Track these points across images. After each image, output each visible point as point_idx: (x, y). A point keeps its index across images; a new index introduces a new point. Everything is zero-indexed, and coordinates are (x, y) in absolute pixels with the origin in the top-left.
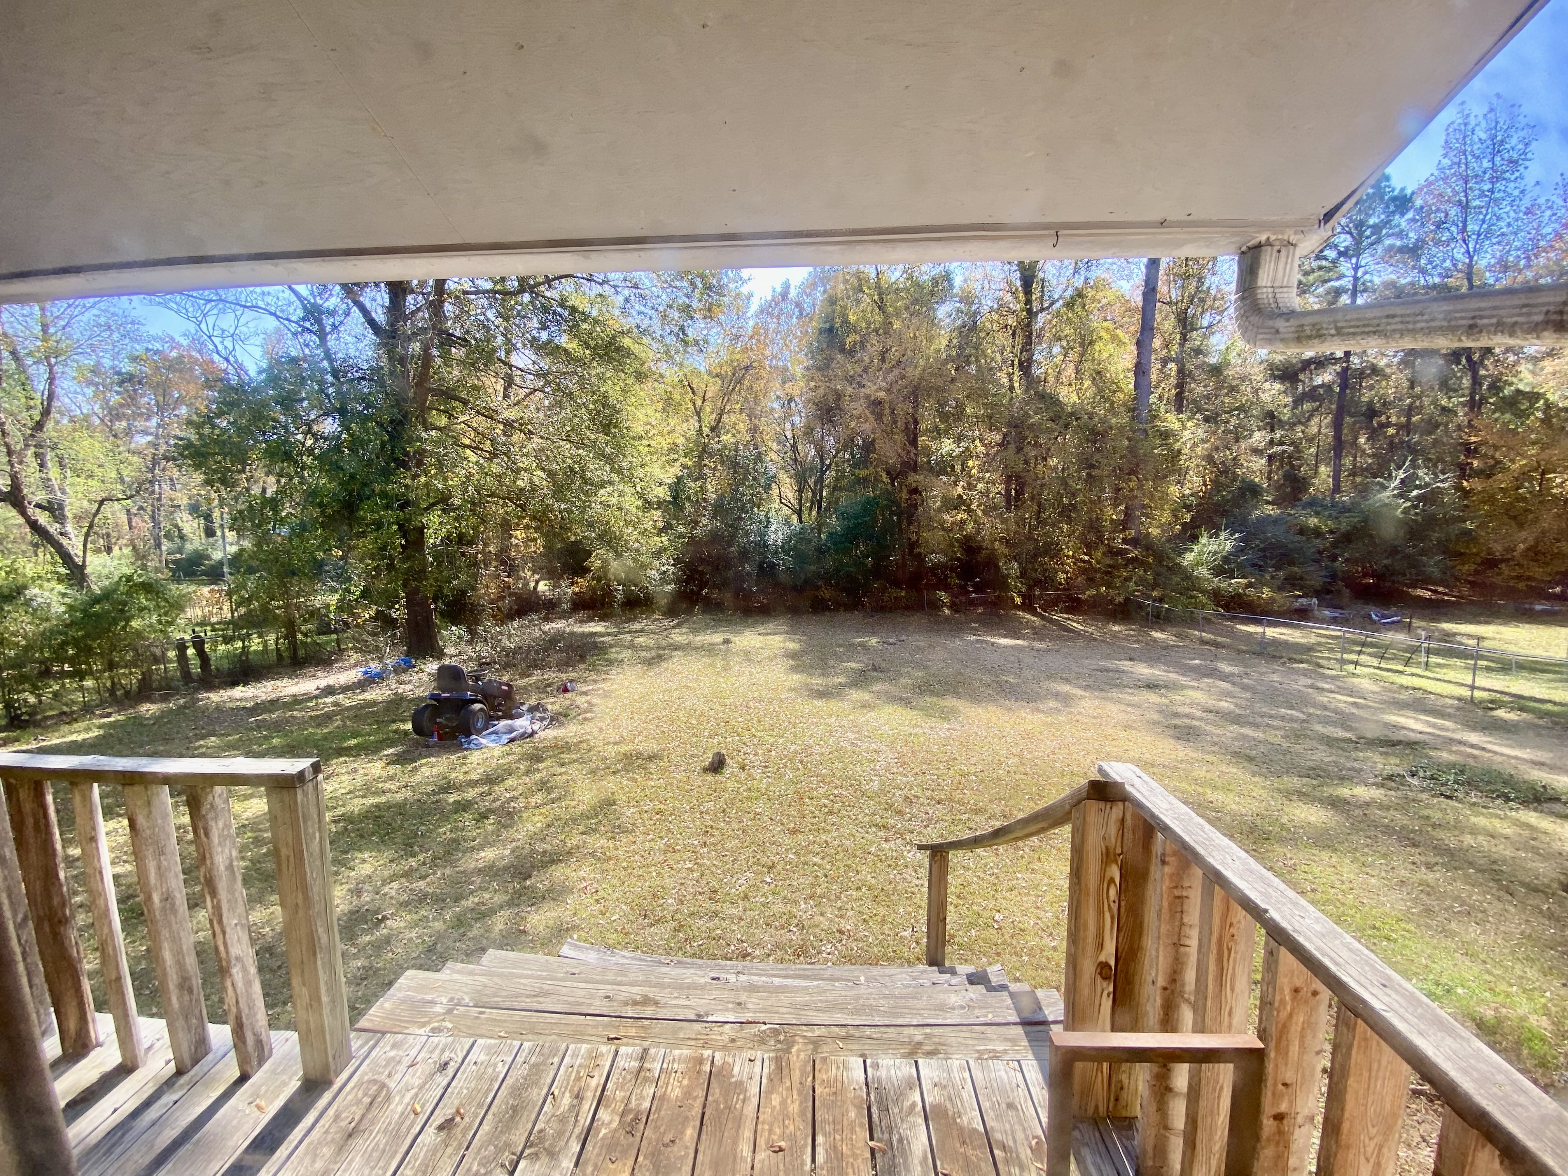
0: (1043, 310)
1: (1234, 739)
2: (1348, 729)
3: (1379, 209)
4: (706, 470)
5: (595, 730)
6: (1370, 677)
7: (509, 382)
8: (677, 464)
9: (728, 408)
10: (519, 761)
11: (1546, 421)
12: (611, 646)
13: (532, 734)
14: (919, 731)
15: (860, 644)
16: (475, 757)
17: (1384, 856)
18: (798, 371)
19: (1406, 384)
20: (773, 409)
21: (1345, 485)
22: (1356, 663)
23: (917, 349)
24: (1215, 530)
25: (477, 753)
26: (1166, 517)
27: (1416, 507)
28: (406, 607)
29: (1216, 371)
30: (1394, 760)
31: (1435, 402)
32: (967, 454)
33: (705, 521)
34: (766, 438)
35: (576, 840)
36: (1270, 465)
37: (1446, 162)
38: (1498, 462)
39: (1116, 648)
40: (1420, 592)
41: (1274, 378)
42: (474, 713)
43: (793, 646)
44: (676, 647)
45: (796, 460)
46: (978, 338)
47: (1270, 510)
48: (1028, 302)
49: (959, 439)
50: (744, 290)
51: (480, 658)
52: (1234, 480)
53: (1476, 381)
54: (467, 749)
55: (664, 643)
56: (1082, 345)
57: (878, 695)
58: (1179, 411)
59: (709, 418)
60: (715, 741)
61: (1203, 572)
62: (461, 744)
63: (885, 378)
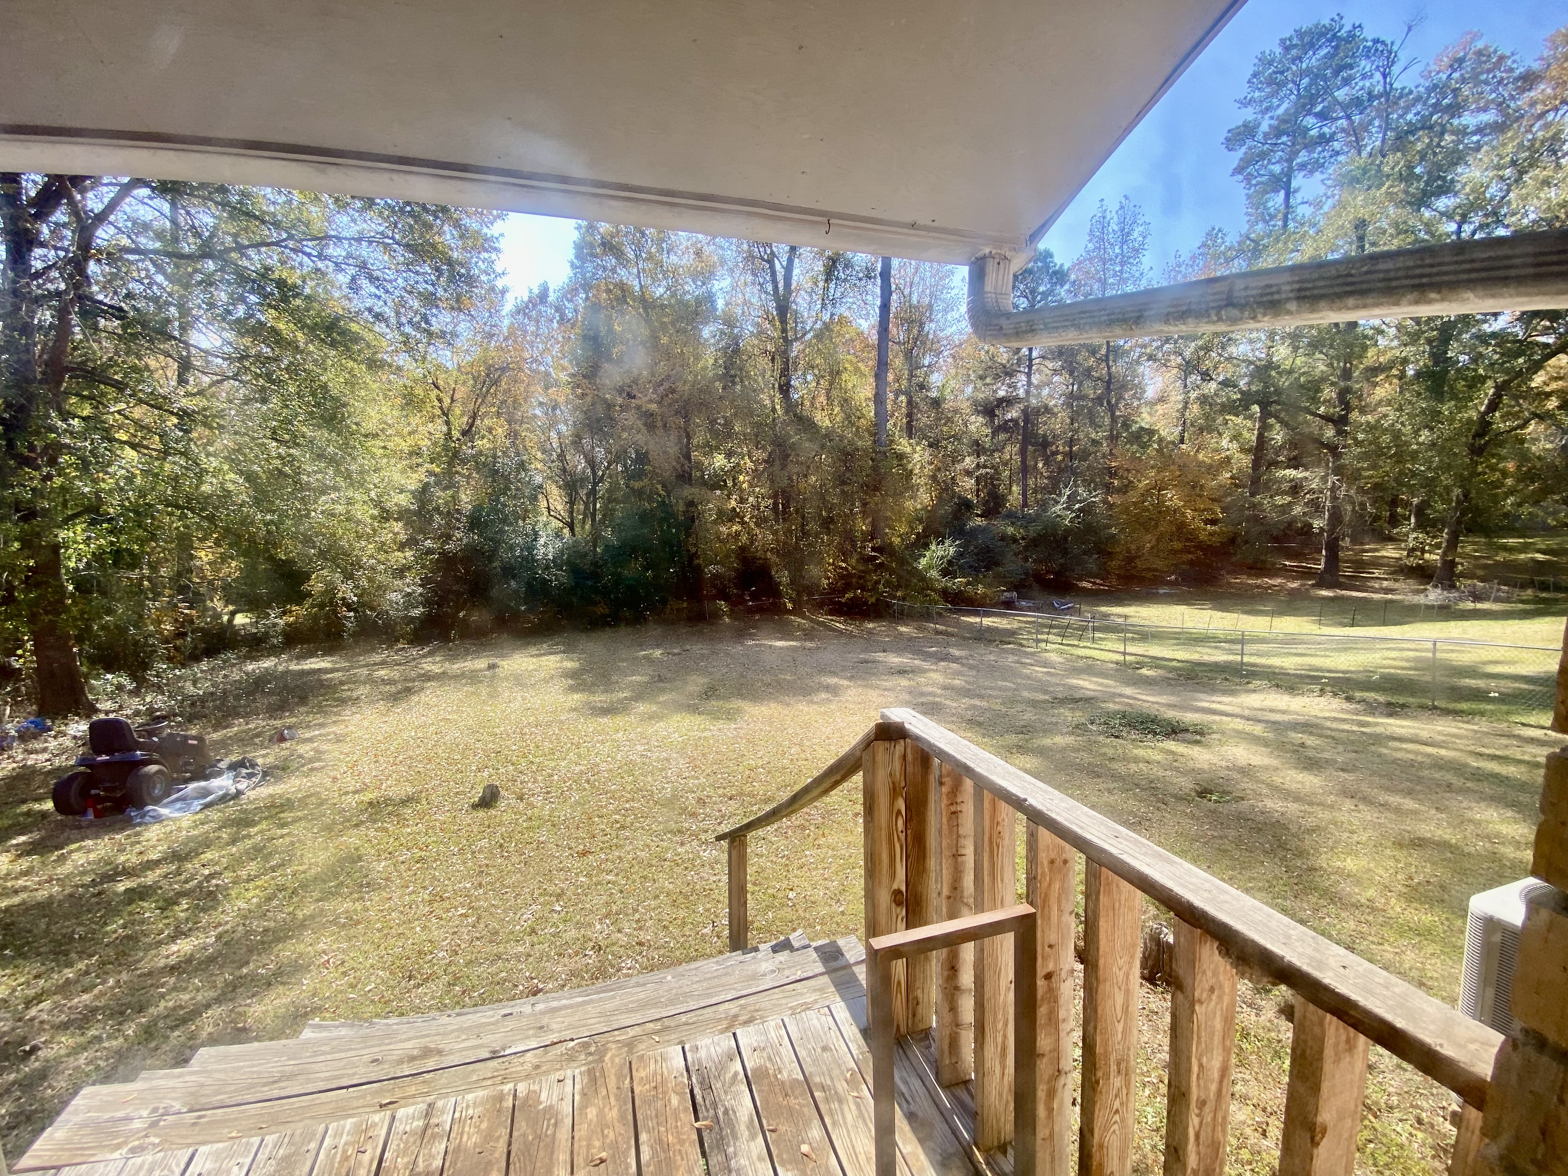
0: (796, 339)
1: (967, 709)
2: (1046, 692)
3: (1046, 280)
4: (457, 478)
5: (328, 782)
6: (1056, 651)
7: (185, 366)
8: (422, 470)
9: (483, 410)
10: (220, 829)
11: (1160, 451)
12: (342, 683)
13: (239, 793)
14: (707, 734)
15: (644, 657)
16: (152, 834)
17: (1079, 787)
18: (564, 377)
19: (1068, 421)
20: (535, 416)
21: (1031, 500)
22: (1047, 641)
23: (685, 365)
24: (941, 538)
25: (156, 827)
26: (903, 529)
27: (1078, 517)
28: (33, 653)
29: (936, 403)
30: (1078, 714)
31: (1087, 435)
32: (737, 470)
33: (458, 534)
34: (528, 444)
35: (308, 910)
36: (978, 484)
37: (1091, 246)
38: (1131, 482)
39: (871, 642)
40: (1085, 584)
41: (978, 412)
42: (150, 776)
43: (569, 665)
44: (428, 677)
45: (564, 470)
46: (742, 360)
47: (979, 521)
48: (784, 331)
49: (729, 455)
50: (500, 284)
51: (151, 711)
52: (953, 497)
53: (1114, 419)
54: (140, 824)
55: (413, 674)
56: (831, 373)
57: (664, 704)
58: (910, 437)
59: (460, 422)
60: (486, 774)
61: (934, 574)
62: (131, 819)
63: (655, 391)
